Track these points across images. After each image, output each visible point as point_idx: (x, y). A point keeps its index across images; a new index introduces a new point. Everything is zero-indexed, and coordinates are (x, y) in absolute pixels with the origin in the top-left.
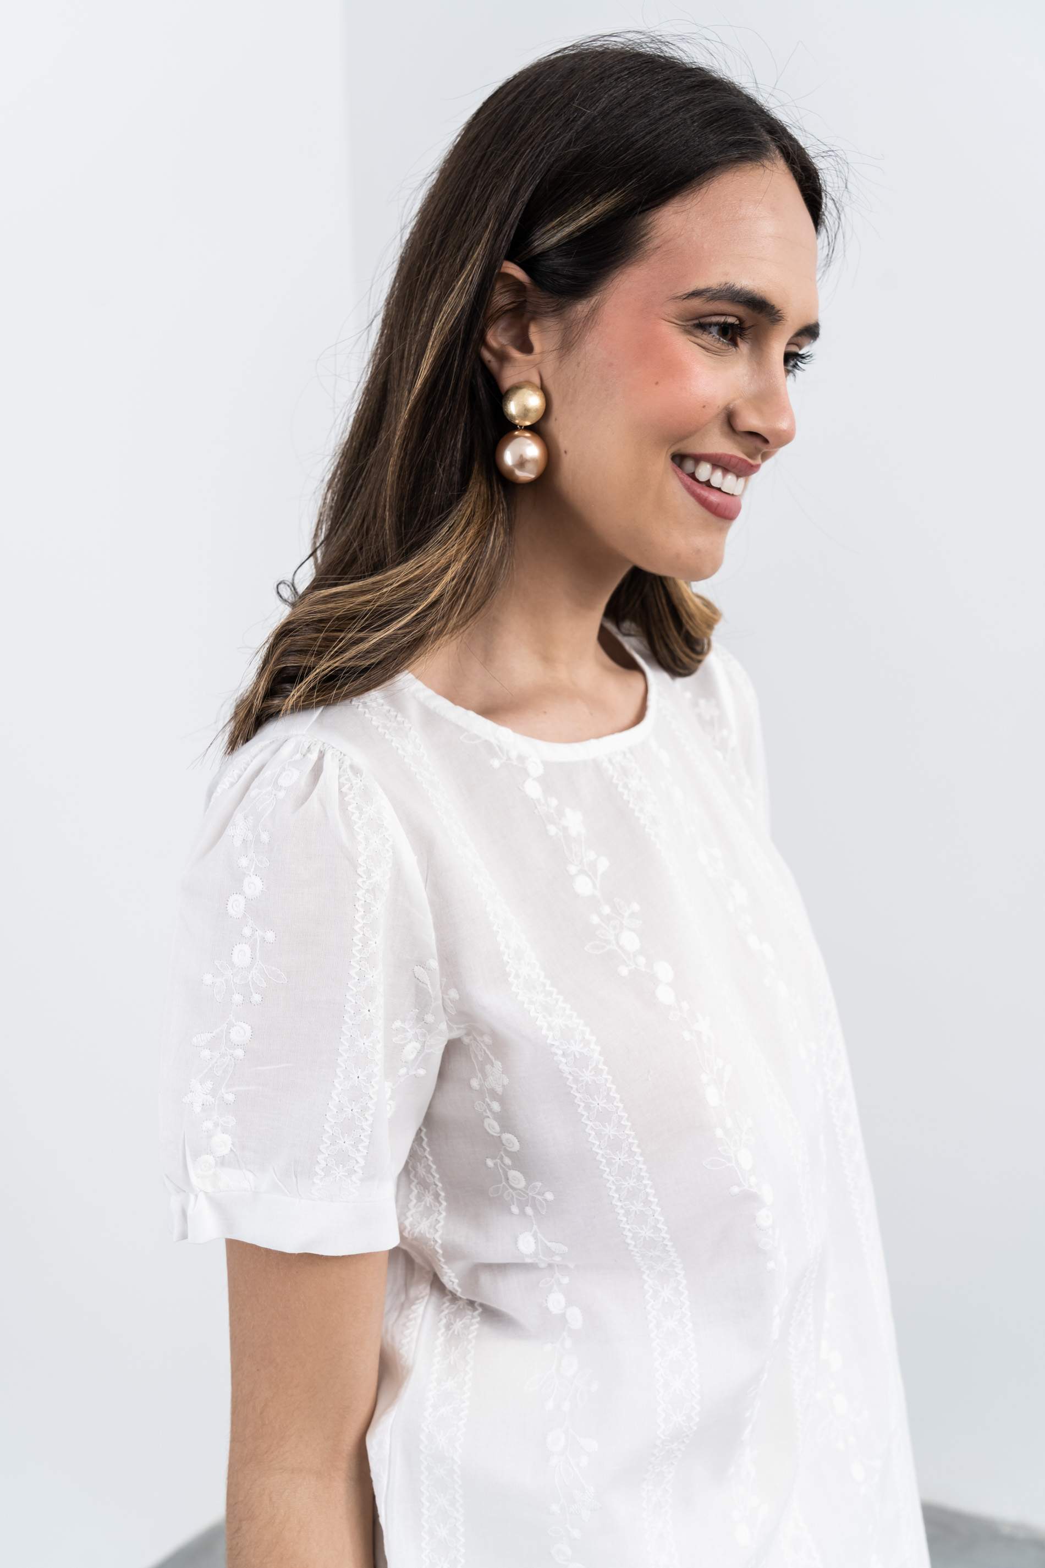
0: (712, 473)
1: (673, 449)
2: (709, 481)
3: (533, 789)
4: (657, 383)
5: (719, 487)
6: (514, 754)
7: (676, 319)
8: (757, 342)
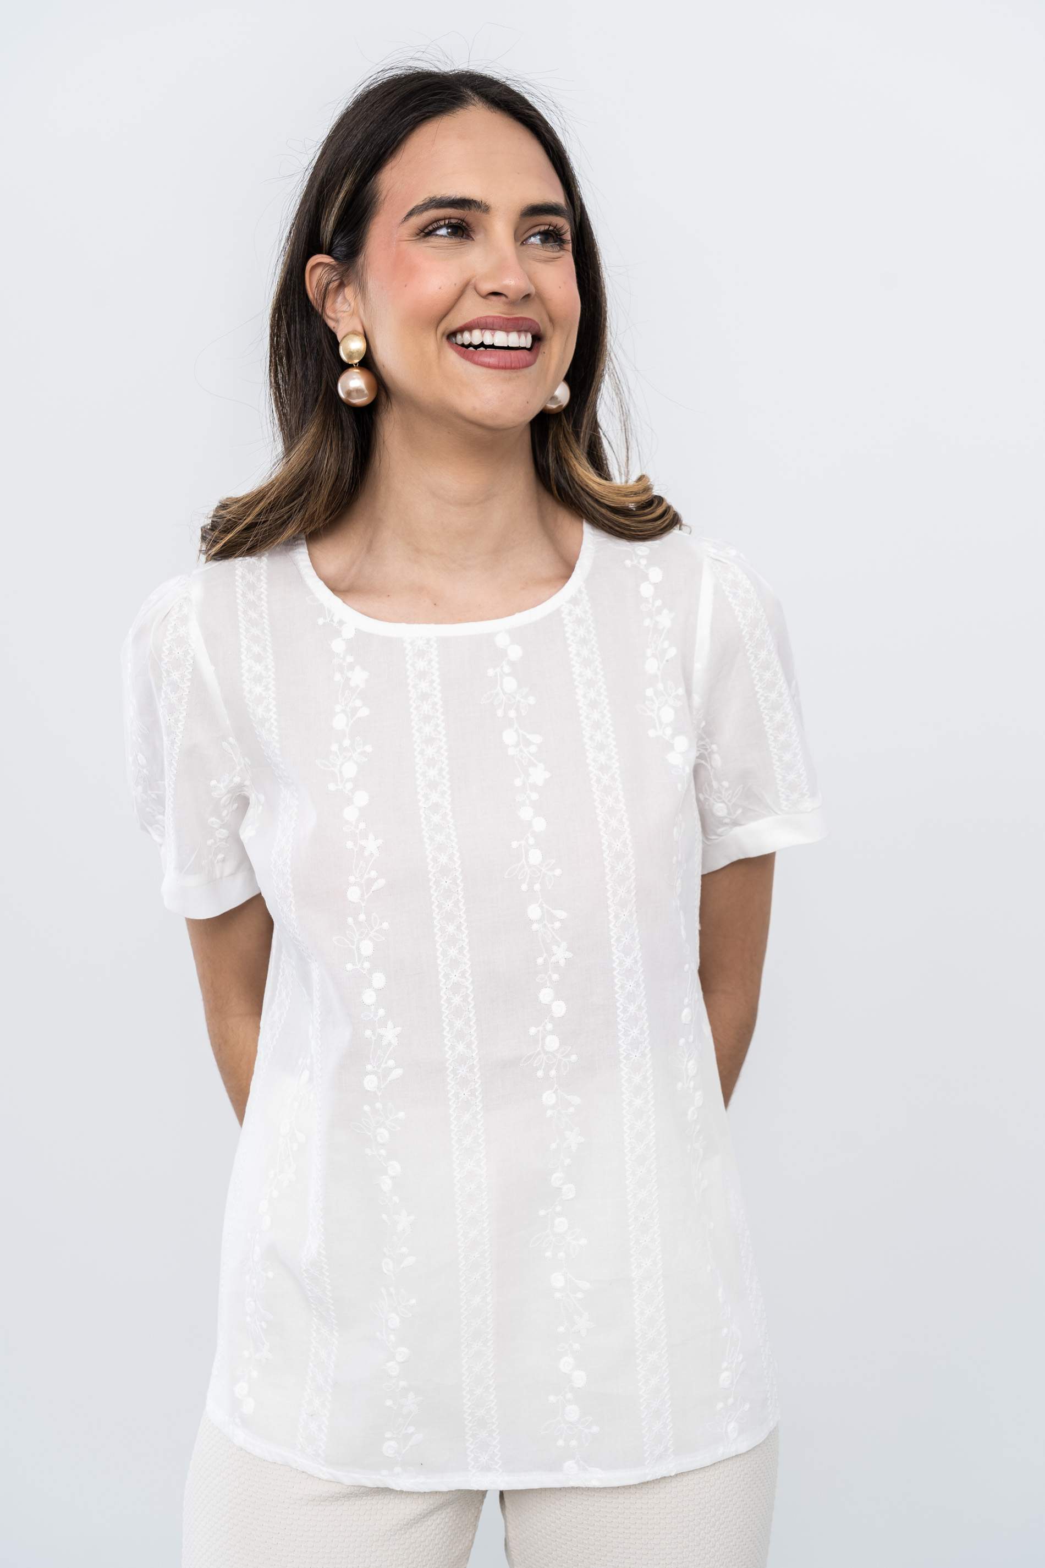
0: (483, 336)
1: (440, 330)
2: (483, 342)
3: (338, 646)
4: (406, 286)
5: (492, 344)
6: (336, 619)
7: (409, 237)
8: (486, 231)
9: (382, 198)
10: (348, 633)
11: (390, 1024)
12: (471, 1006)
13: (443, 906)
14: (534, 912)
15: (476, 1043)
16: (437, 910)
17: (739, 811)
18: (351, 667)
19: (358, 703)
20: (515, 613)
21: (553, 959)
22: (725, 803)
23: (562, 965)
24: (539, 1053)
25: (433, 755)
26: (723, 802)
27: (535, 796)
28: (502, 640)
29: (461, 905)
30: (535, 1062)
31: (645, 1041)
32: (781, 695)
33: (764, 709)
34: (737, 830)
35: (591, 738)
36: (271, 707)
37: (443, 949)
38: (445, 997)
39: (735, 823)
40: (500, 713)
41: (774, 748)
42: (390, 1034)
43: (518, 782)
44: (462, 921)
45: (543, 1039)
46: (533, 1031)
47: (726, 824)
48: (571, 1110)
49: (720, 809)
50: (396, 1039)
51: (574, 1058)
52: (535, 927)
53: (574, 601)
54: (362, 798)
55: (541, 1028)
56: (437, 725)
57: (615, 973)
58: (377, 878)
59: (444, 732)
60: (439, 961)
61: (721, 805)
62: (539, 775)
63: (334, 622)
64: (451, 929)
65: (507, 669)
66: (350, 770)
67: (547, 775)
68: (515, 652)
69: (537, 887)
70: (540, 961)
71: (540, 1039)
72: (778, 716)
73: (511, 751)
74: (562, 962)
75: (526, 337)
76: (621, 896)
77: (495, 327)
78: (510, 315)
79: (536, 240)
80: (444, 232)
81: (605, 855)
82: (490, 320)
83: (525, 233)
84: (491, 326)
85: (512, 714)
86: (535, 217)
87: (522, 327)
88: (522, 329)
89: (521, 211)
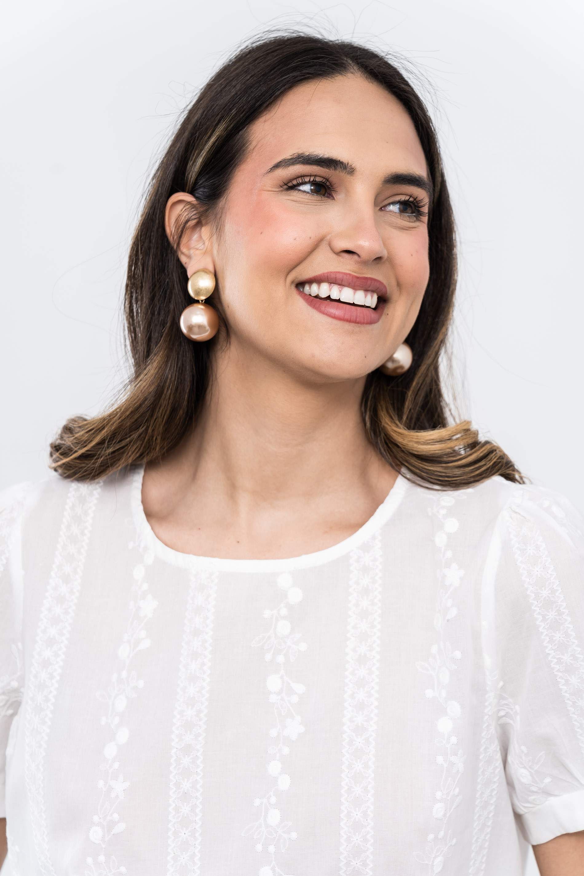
1: (291, 277)
4: (261, 233)
5: (338, 299)
7: (272, 188)
8: (348, 192)
9: (251, 147)
10: (148, 559)
13: (178, 858)
17: (547, 780)
18: (144, 595)
20: (303, 554)
22: (528, 770)
26: (525, 768)
27: (286, 750)
28: (285, 582)
29: (197, 859)
35: (352, 696)
40: (268, 657)
43: (274, 733)
54: (124, 735)
62: (294, 728)
65: (282, 612)
66: (121, 704)
67: (302, 729)
68: (295, 596)
69: (272, 849)
73: (273, 699)
75: (372, 297)
76: (354, 868)
77: (343, 283)
78: (360, 274)
79: (395, 208)
80: (307, 188)
81: (342, 824)
82: (339, 276)
83: (386, 199)
84: (340, 282)
85: (281, 659)
86: (397, 186)
87: (369, 287)
88: (370, 289)
89: (385, 178)
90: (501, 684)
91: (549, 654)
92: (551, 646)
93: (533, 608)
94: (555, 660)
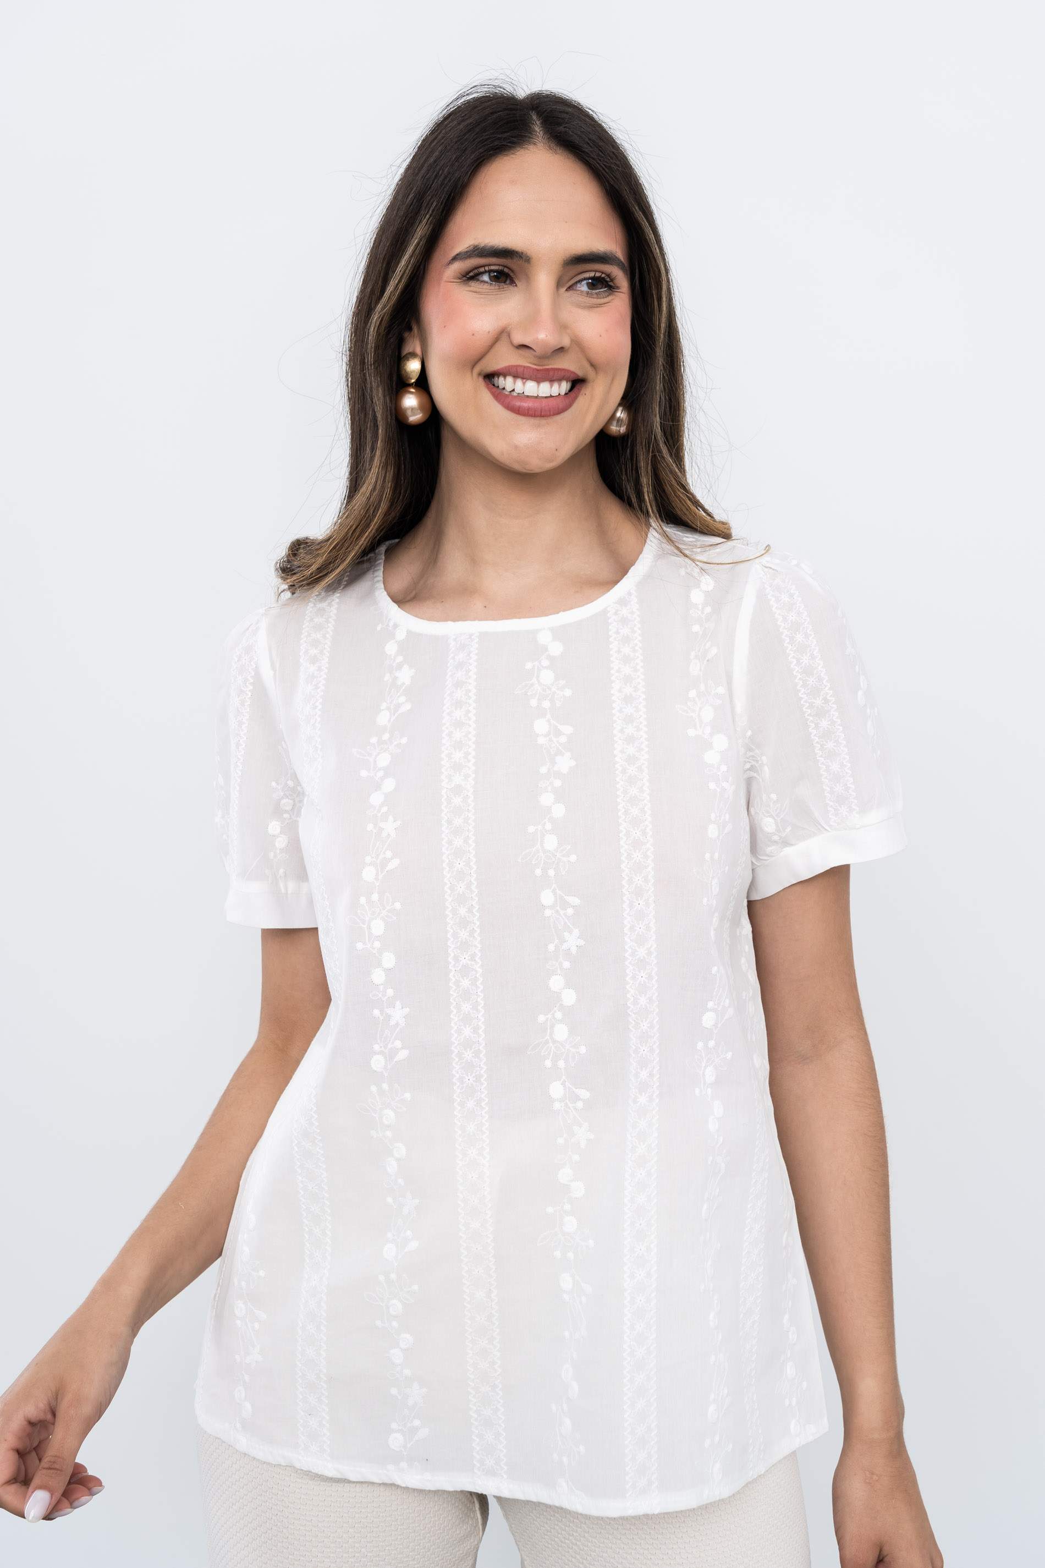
0: (515, 383)
1: (477, 370)
2: (513, 389)
3: (391, 648)
5: (522, 393)
7: (455, 279)
8: (528, 278)
10: (401, 635)
11: (398, 1004)
12: (480, 990)
13: (456, 888)
14: (547, 897)
15: (483, 1027)
16: (449, 892)
17: (789, 829)
18: (400, 667)
19: (402, 699)
20: (560, 612)
21: (565, 946)
22: (774, 818)
23: (573, 953)
24: (547, 1042)
25: (461, 739)
26: (771, 816)
27: (558, 783)
28: (545, 638)
29: (473, 887)
30: (543, 1051)
31: (654, 1036)
32: (826, 701)
33: (808, 715)
34: (788, 850)
35: (622, 731)
36: (317, 704)
37: (454, 931)
38: (454, 979)
39: (786, 843)
40: (534, 703)
41: (821, 756)
42: (398, 1014)
43: (543, 770)
44: (473, 904)
45: (552, 1026)
46: (541, 1018)
47: (776, 842)
48: (580, 1105)
49: (768, 825)
50: (404, 1019)
51: (583, 1050)
52: (548, 913)
53: (623, 602)
54: (389, 785)
55: (549, 1016)
56: (468, 711)
57: (627, 963)
58: (392, 859)
59: (474, 718)
60: (449, 943)
61: (770, 820)
62: (565, 763)
63: (389, 626)
64: (463, 911)
65: (546, 663)
66: (384, 760)
67: (573, 763)
68: (556, 649)
69: (551, 873)
70: (551, 947)
71: (549, 1028)
72: (824, 723)
73: (541, 740)
74: (574, 950)
75: (560, 386)
76: (637, 884)
77: (525, 376)
78: (539, 365)
79: (584, 287)
80: (486, 278)
81: (622, 843)
82: (520, 370)
83: (572, 278)
84: (522, 376)
85: (546, 704)
86: (580, 266)
87: (553, 377)
88: (554, 378)
89: (564, 261)
90: (749, 733)
91: (802, 698)
92: (803, 690)
93: (787, 651)
94: (808, 705)
